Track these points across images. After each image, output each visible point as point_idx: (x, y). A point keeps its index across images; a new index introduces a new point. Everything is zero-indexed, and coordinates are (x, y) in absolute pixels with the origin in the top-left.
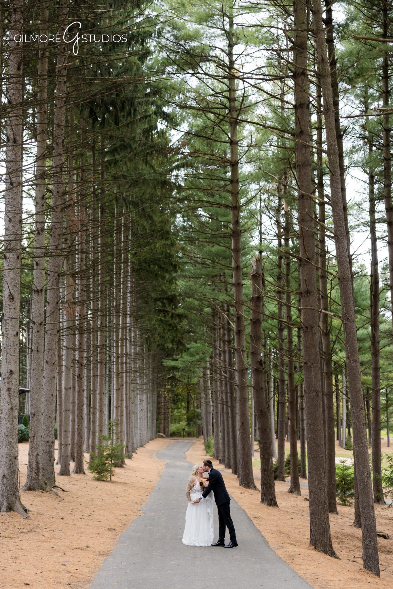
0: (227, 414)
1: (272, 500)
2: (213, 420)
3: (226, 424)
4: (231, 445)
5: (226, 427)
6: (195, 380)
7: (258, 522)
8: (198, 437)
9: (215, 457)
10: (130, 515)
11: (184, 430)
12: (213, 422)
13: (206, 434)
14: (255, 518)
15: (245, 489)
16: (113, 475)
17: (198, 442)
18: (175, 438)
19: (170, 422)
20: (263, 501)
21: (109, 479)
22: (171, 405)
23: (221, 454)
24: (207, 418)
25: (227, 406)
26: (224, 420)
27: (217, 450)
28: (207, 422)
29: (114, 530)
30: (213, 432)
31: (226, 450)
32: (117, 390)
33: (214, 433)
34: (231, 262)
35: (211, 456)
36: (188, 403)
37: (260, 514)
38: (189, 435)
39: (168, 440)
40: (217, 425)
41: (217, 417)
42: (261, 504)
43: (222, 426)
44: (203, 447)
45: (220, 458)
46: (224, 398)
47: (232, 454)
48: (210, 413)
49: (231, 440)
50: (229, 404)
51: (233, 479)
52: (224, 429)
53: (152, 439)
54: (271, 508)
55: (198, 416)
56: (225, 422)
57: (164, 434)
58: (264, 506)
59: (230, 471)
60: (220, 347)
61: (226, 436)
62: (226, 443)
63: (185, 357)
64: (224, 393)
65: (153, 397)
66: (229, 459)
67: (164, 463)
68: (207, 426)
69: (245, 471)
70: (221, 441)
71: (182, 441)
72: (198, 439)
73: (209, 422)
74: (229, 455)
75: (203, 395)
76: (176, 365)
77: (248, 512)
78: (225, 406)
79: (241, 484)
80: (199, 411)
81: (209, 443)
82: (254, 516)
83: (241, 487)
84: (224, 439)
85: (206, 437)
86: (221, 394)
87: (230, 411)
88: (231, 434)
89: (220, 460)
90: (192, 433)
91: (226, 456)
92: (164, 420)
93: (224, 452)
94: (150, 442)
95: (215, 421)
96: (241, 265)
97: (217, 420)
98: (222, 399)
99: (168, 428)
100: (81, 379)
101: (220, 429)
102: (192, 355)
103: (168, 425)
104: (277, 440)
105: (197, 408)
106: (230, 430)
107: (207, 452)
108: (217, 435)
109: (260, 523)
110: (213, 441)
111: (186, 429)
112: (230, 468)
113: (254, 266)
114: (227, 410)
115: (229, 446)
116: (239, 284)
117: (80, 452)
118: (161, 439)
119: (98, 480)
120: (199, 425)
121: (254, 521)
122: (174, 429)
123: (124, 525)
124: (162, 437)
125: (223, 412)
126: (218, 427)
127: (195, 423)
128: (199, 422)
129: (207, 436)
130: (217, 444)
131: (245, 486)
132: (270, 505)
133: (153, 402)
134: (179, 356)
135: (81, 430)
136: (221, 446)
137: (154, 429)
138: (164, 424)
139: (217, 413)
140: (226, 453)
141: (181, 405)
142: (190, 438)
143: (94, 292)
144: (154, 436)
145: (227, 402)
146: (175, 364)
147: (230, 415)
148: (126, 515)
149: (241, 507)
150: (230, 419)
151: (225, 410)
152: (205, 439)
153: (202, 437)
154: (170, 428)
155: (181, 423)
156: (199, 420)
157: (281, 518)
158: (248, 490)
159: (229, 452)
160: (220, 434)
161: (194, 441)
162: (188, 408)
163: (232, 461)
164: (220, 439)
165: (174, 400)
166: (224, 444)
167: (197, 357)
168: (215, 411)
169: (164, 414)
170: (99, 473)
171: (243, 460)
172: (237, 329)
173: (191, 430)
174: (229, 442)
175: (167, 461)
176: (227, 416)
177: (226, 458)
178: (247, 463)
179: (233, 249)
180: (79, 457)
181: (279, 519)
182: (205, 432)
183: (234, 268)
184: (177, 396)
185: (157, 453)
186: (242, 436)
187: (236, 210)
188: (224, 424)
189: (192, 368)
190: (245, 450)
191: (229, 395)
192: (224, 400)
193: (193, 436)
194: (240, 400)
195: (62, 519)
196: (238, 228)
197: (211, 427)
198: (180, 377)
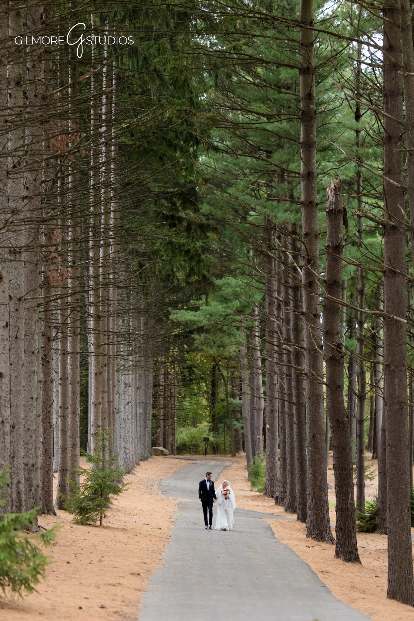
0: (291, 415)
1: (351, 552)
2: (264, 424)
3: (287, 433)
4: (297, 471)
5: (288, 440)
6: (232, 350)
7: (326, 576)
8: (234, 455)
9: (269, 493)
11: (206, 440)
12: (264, 429)
13: (251, 450)
14: (322, 572)
15: (315, 542)
16: (105, 517)
17: (235, 465)
18: (188, 456)
19: (176, 425)
20: (337, 555)
21: (98, 523)
22: (178, 390)
23: (279, 488)
24: (252, 418)
25: (290, 402)
26: (284, 426)
27: (272, 480)
28: (252, 425)
29: (139, 574)
30: (265, 447)
31: (288, 481)
32: (96, 374)
33: (266, 450)
34: (299, 166)
35: (259, 491)
36: (214, 385)
37: (330, 569)
38: (216, 450)
39: (176, 461)
40: (273, 433)
41: (273, 418)
42: (335, 559)
43: (282, 437)
44: (246, 474)
45: (277, 494)
46: (285, 386)
47: (297, 487)
48: (259, 409)
49: (296, 462)
50: (294, 399)
51: (299, 530)
52: (284, 442)
53: (144, 459)
54: (349, 564)
55: (237, 412)
56: (287, 429)
57: (164, 447)
58: (340, 562)
59: (295, 516)
61: (288, 456)
62: (288, 467)
63: (213, 303)
64: (285, 380)
65: (146, 376)
66: (293, 496)
67: (176, 502)
68: (253, 433)
69: (316, 514)
70: (278, 464)
71: (204, 462)
72: (234, 459)
73: (258, 428)
74: (292, 489)
75: (246, 374)
76: (196, 319)
77: (313, 567)
78: (286, 403)
79: (309, 535)
80: (237, 401)
81: (256, 467)
82: (321, 570)
83: (310, 539)
84: (284, 460)
85: (251, 456)
86: (279, 380)
87: (295, 412)
88: (296, 451)
89: (277, 499)
90: (222, 446)
91: (288, 491)
92: (164, 420)
93: (284, 483)
94: (141, 463)
95: (268, 426)
96: (316, 171)
97: (272, 425)
98: (282, 387)
99: (173, 435)
100: (48, 362)
101: (278, 441)
102: (225, 300)
103: (173, 429)
105: (233, 396)
106: (296, 445)
107: (253, 484)
108: (272, 454)
109: (327, 577)
110: (264, 464)
111: (211, 439)
112: (294, 511)
113: (331, 197)
114: (290, 408)
115: (292, 473)
116: (311, 202)
117: (47, 480)
118: (161, 459)
120: (236, 430)
121: (320, 575)
122: (186, 439)
123: (148, 571)
124: (162, 454)
125: (283, 412)
126: (273, 439)
127: (229, 427)
128: (237, 425)
129: (254, 454)
130: (271, 468)
131: (315, 538)
132: (349, 560)
133: (147, 385)
134: (201, 302)
135: (49, 445)
136: (278, 473)
137: (149, 438)
138: (165, 426)
139: (272, 412)
140: (288, 486)
141: (199, 388)
142: (218, 457)
144: (147, 454)
145: (290, 395)
146: (193, 318)
147: (295, 419)
148: (145, 563)
149: (303, 561)
150: (295, 426)
151: (286, 410)
152: (248, 461)
153: (243, 454)
154: (177, 436)
155: (200, 426)
156: (237, 420)
157: (360, 575)
158: (320, 543)
159: (292, 483)
160: (278, 451)
161: (228, 463)
162: (214, 394)
163: (298, 500)
164: (277, 460)
165: (184, 380)
166: (284, 469)
167: (236, 304)
168: (268, 410)
169: (165, 408)
170: (80, 513)
171: (313, 495)
172: (306, 279)
173: (221, 439)
174: (292, 465)
175: (180, 499)
176: (291, 420)
177: (288, 494)
178: (320, 501)
179: (302, 143)
180: (45, 488)
181: (358, 576)
182: (249, 445)
183: (303, 176)
184: (190, 368)
185: (159, 485)
186: (311, 456)
187: (308, 74)
188: (285, 433)
189: (225, 328)
190: (316, 480)
191: (293, 383)
192: (286, 391)
193: (225, 452)
194: (310, 398)
195: (68, 563)
196: (312, 106)
197: (262, 437)
198: (202, 344)
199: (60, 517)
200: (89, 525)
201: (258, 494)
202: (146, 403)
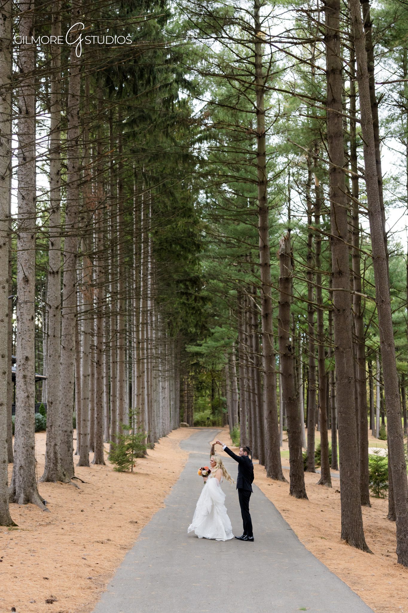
0: (254, 402)
1: (301, 491)
2: (239, 409)
4: (258, 434)
5: (253, 416)
6: (220, 367)
7: (287, 514)
8: (223, 426)
10: (152, 507)
11: (208, 418)
12: (239, 411)
13: (231, 424)
15: (273, 480)
16: (135, 466)
17: (223, 432)
18: (200, 427)
19: (193, 411)
20: (291, 493)
21: (130, 470)
22: (194, 393)
24: (232, 406)
25: (254, 394)
26: (250, 408)
27: (244, 440)
28: (232, 410)
29: (136, 522)
30: (239, 421)
31: (253, 440)
32: (137, 377)
33: (241, 422)
34: (258, 241)
35: (237, 446)
36: (213, 390)
37: (288, 507)
38: (214, 424)
39: (192, 430)
40: (244, 413)
41: (243, 405)
42: (290, 496)
43: (249, 415)
44: (229, 436)
46: (251, 385)
47: (259, 444)
48: (236, 401)
49: (258, 429)
50: (256, 392)
51: (261, 471)
52: (251, 418)
53: (175, 429)
54: (300, 500)
55: (224, 404)
56: (252, 410)
57: (188, 423)
58: (293, 498)
60: (246, 332)
61: (253, 425)
62: (253, 432)
63: (209, 342)
64: (250, 381)
65: (175, 384)
66: (256, 450)
67: (188, 453)
68: (233, 414)
69: (273, 462)
70: (247, 431)
71: (207, 430)
72: (223, 429)
73: (235, 411)
74: (256, 445)
75: (228, 382)
77: (276, 504)
78: (251, 394)
79: (269, 475)
80: (224, 399)
81: (235, 433)
82: (283, 509)
83: (269, 478)
84: (251, 428)
85: (232, 427)
86: (247, 381)
87: (257, 399)
88: (258, 423)
90: (217, 422)
92: (188, 408)
93: (251, 441)
94: (173, 431)
95: (241, 409)
96: (269, 244)
97: (243, 408)
98: (249, 386)
99: (192, 417)
100: (100, 365)
101: (247, 417)
102: (217, 340)
103: (192, 414)
104: (307, 429)
105: (223, 395)
106: (257, 419)
107: (233, 442)
108: (244, 424)
109: (289, 515)
110: (239, 431)
111: (211, 418)
112: (257, 458)
113: (282, 245)
114: (254, 397)
115: (256, 435)
116: (266, 264)
117: (99, 442)
118: (185, 429)
119: (119, 471)
120: (224, 414)
121: (283, 514)
122: (199, 418)
123: (147, 517)
124: (186, 426)
125: (249, 400)
126: (244, 416)
127: (220, 412)
128: (225, 411)
129: (233, 425)
130: (243, 433)
131: (273, 478)
132: (300, 497)
133: (176, 390)
134: (203, 342)
135: (101, 419)
136: (247, 436)
137: (177, 417)
138: (188, 412)
139: (243, 401)
140: (253, 443)
141: (205, 392)
142: (215, 428)
143: (112, 274)
144: (177, 426)
145: (254, 390)
146: (199, 350)
147: (257, 403)
148: (148, 508)
149: (268, 500)
150: (257, 408)
151: (251, 398)
152: (230, 429)
153: (228, 426)
154: (194, 417)
155: (206, 412)
156: (225, 408)
157: (311, 510)
158: (276, 481)
159: (256, 442)
160: (247, 423)
161: (220, 431)
162: (213, 396)
163: (259, 452)
164: (246, 428)
165: (198, 388)
166: (250, 434)
167: (222, 342)
168: (241, 399)
169: (188, 402)
170: (120, 464)
171: (271, 450)
172: (264, 312)
173: (216, 419)
174: (256, 431)
175: (191, 452)
176: (254, 405)
177: (253, 448)
178: (275, 454)
179: (260, 227)
180: (98, 447)
181: (309, 511)
182: (231, 421)
183: (261, 248)
184: (201, 383)
185: (180, 443)
186: (269, 425)
187: (263, 185)
188: (251, 412)
189: (216, 354)
190: (272, 440)
191: (255, 382)
192: (251, 388)
193: (218, 425)
194: (267, 388)
195: (82, 511)
196: (265, 205)
197: (237, 416)
198: (204, 363)
199: (108, 466)
200: (124, 472)
201: (235, 448)
202: (176, 398)
